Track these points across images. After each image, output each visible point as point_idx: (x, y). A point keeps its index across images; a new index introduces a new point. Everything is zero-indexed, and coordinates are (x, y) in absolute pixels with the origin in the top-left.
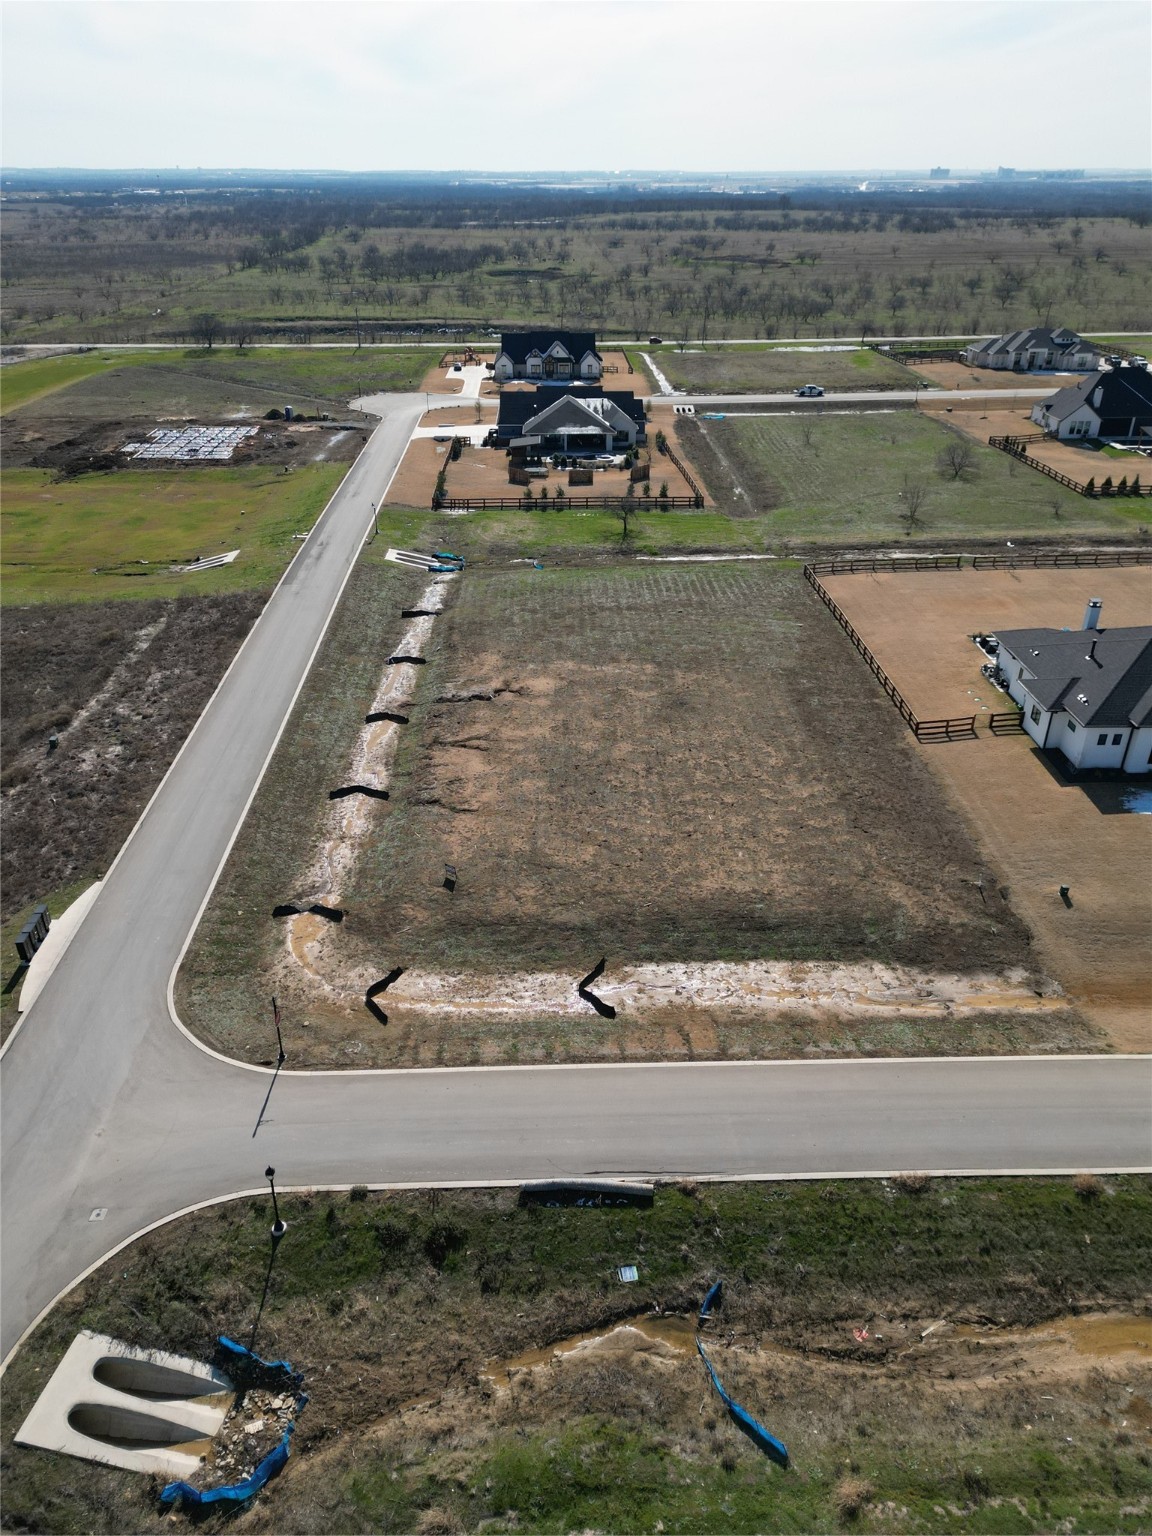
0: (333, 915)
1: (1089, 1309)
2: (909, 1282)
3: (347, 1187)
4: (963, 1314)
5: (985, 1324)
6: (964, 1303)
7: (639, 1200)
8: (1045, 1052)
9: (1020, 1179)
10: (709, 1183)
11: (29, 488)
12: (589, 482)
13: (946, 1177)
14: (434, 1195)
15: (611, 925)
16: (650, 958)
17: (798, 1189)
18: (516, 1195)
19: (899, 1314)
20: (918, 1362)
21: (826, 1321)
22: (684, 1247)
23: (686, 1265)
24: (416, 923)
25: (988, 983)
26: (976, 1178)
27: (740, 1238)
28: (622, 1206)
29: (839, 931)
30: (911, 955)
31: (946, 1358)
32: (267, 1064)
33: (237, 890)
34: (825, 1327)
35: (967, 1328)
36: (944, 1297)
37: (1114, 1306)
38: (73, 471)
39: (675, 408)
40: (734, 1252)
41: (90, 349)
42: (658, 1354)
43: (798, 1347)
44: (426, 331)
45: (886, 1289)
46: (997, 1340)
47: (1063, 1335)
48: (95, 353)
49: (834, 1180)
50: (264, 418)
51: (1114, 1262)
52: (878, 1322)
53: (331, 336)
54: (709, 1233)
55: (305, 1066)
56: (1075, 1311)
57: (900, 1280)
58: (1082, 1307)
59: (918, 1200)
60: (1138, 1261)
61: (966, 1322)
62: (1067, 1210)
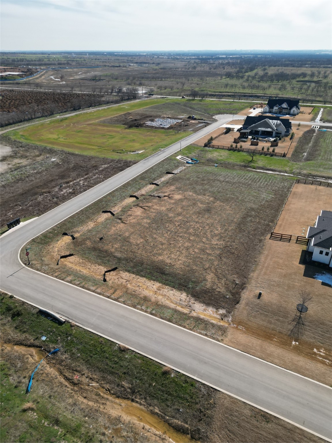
0: (74, 238)
1: (137, 402)
2: (100, 371)
3: (10, 294)
4: (104, 385)
5: (107, 391)
6: (107, 383)
7: (60, 323)
8: (201, 333)
9: (152, 361)
10: (78, 326)
11: (118, 129)
12: (257, 145)
13: (133, 351)
14: (24, 303)
15: (127, 260)
16: (129, 271)
17: (96, 337)
18: (38, 310)
19: (90, 377)
20: (82, 390)
21: (73, 370)
22: (59, 338)
23: (56, 342)
24: (86, 245)
25: (211, 311)
26: (141, 355)
27: (72, 342)
28: (56, 323)
29: (182, 281)
30: (196, 294)
31: (89, 393)
32: (25, 264)
33: (60, 227)
34: (71, 371)
35: (102, 389)
36: (104, 378)
37: (144, 405)
38: (130, 127)
39: (313, 126)
40: (69, 344)
41: (165, 97)
42: (32, 358)
43: (61, 372)
44: (257, 97)
45: (93, 370)
46: (105, 396)
47: (123, 404)
48: (166, 98)
49: (106, 339)
50: (187, 118)
51: (155, 394)
52: (84, 376)
53: (229, 98)
54: (67, 337)
55: (32, 268)
56: (133, 400)
57: (98, 370)
58: (135, 400)
59: (121, 353)
60: (162, 398)
61: (103, 388)
62: (156, 374)
